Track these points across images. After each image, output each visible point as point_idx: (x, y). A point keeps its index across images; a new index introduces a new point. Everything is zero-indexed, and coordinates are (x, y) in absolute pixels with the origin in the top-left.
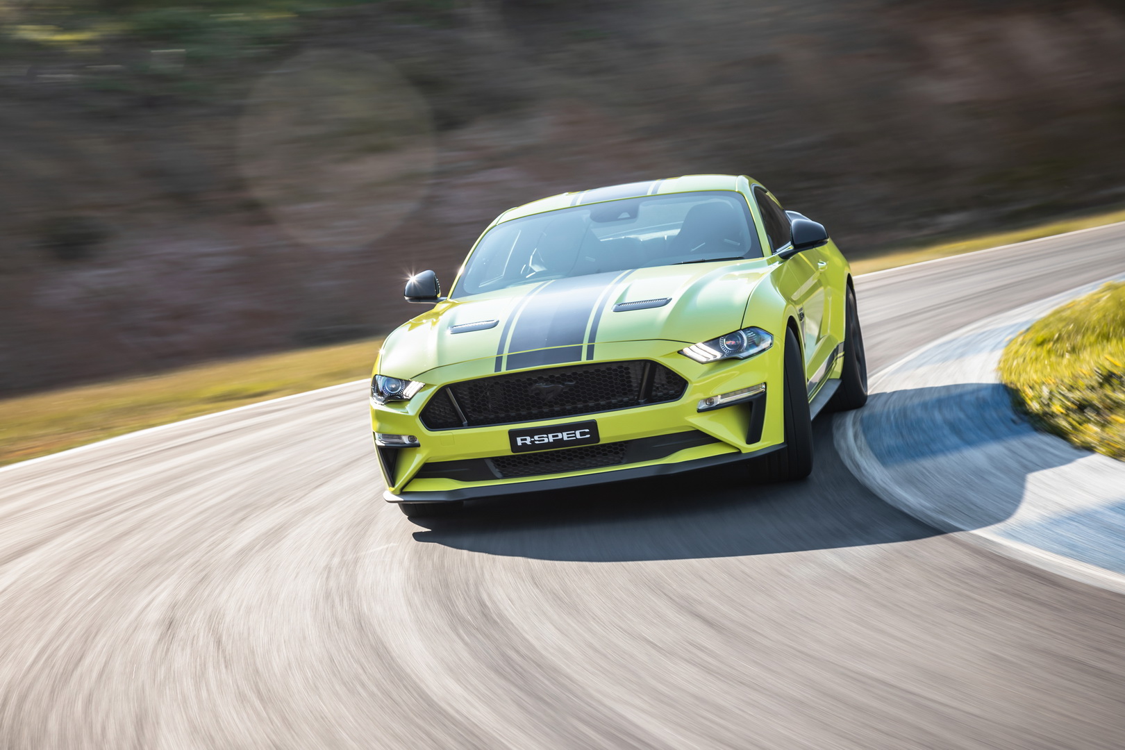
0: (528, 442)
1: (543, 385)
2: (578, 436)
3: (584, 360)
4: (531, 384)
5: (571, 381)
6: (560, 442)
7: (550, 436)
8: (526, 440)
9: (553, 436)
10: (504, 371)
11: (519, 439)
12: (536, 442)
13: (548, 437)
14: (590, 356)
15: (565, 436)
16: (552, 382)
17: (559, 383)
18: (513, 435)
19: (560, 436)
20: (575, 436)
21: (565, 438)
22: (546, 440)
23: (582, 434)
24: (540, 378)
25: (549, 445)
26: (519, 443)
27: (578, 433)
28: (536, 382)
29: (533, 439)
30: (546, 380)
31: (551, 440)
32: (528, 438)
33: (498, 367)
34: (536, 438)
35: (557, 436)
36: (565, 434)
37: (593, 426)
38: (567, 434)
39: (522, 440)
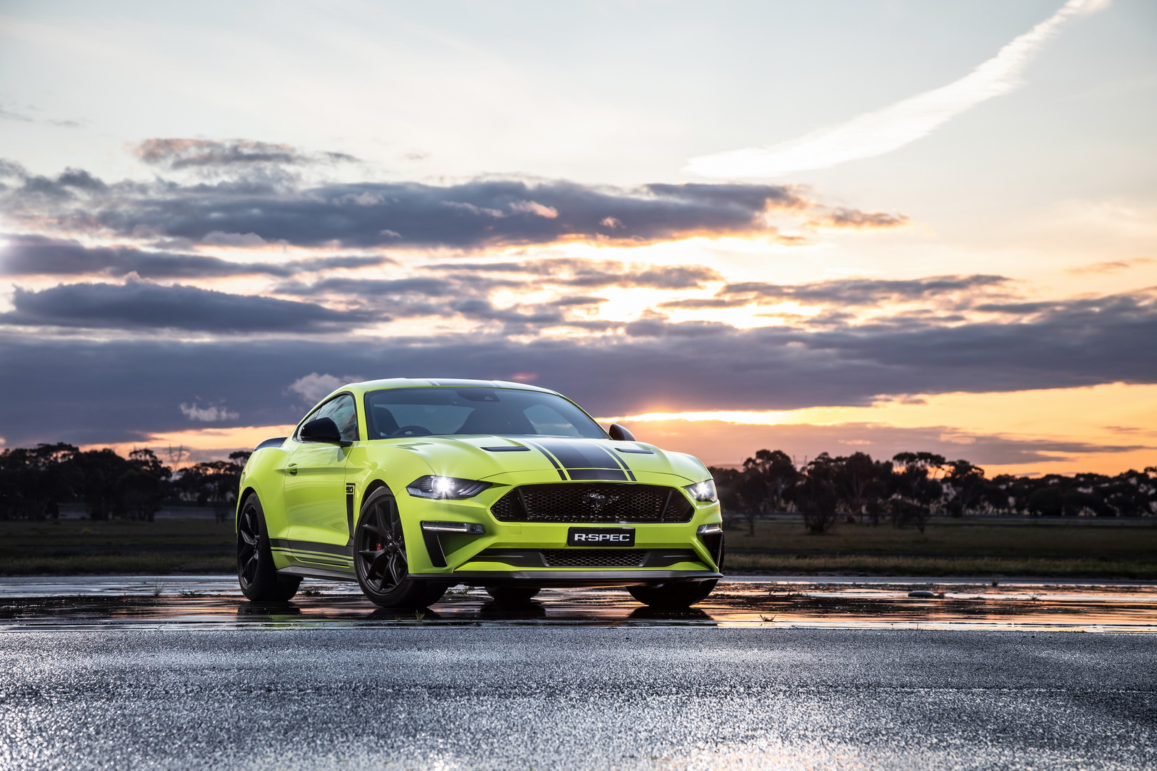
0: (583, 539)
1: (595, 496)
2: (621, 539)
3: (630, 481)
4: (585, 494)
6: (606, 542)
7: (601, 536)
8: (582, 536)
9: (603, 537)
10: (569, 480)
11: (576, 535)
12: (589, 540)
13: (599, 537)
14: (633, 478)
15: (611, 537)
18: (572, 532)
19: (608, 538)
20: (619, 539)
21: (611, 540)
22: (597, 539)
23: (624, 538)
24: (594, 489)
25: (598, 543)
26: (576, 538)
27: (621, 536)
28: (590, 492)
29: (587, 537)
30: (598, 491)
31: (601, 539)
32: (584, 535)
33: (563, 477)
34: (590, 536)
35: (606, 537)
36: (612, 535)
37: (632, 532)
38: (614, 536)
39: (579, 536)
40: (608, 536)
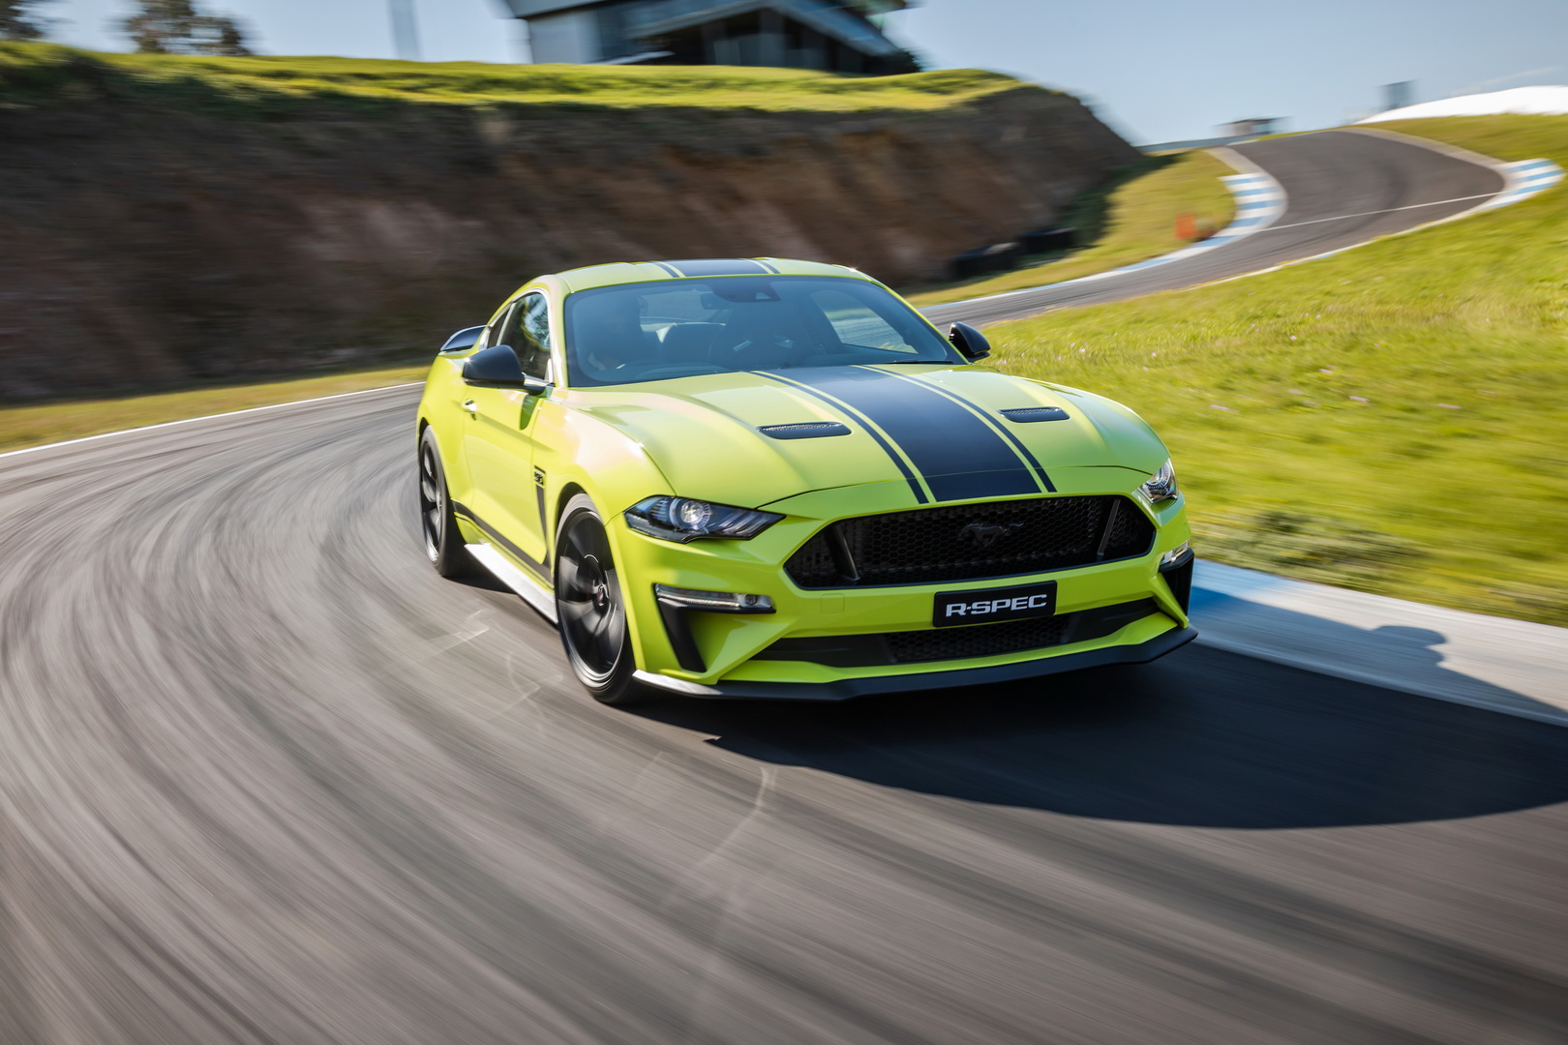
0: (962, 612)
1: (979, 527)
2: (1031, 605)
3: (1045, 493)
4: (962, 525)
5: (1018, 522)
6: (1005, 613)
7: (995, 603)
8: (959, 608)
9: (999, 604)
10: (932, 502)
11: (949, 607)
12: (973, 612)
13: (991, 605)
14: (1051, 488)
15: (1013, 604)
16: (993, 522)
17: (1001, 523)
18: (941, 600)
19: (1007, 605)
20: (1027, 605)
21: (1014, 608)
22: (988, 610)
23: (1036, 601)
24: (977, 516)
25: (990, 616)
26: (949, 611)
27: (1032, 599)
28: (970, 520)
29: (969, 608)
30: (984, 519)
31: (994, 610)
32: (963, 606)
33: (922, 498)
34: (975, 605)
35: (1004, 604)
36: (1015, 600)
37: (1051, 588)
38: (1018, 601)
39: (954, 608)
40: (1008, 602)
